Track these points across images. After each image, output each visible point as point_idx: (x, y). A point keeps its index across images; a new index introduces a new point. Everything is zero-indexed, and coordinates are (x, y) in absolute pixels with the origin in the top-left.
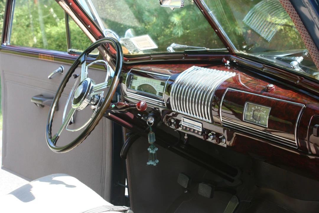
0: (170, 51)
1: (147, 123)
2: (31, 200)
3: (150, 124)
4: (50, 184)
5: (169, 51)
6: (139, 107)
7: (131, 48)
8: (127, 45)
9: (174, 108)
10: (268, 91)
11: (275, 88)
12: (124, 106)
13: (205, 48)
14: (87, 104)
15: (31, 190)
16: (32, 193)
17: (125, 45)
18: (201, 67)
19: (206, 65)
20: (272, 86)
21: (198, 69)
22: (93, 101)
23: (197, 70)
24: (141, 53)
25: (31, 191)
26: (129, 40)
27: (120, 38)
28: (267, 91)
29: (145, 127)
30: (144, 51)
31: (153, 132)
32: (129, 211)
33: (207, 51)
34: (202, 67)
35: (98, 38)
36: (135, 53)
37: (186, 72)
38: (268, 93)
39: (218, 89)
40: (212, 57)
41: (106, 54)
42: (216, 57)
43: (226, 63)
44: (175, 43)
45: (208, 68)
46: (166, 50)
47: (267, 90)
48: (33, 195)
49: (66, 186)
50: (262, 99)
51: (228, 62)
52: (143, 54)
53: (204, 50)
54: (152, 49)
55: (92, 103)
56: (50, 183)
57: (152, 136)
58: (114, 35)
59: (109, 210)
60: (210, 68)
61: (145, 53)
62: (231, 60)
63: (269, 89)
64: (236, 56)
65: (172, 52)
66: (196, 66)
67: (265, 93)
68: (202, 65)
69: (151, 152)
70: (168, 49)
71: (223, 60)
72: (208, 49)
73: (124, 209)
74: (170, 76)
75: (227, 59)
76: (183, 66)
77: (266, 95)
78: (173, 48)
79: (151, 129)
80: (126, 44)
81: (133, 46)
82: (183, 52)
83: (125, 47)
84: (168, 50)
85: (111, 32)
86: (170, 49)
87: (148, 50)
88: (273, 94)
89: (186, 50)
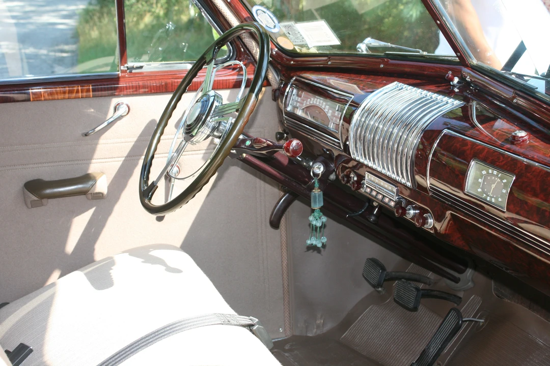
0: (362, 51)
1: (312, 174)
2: (107, 288)
3: (316, 175)
4: (143, 262)
5: (360, 50)
6: (289, 149)
7: (297, 41)
8: (291, 36)
9: (354, 154)
10: (515, 143)
11: (528, 138)
12: (265, 145)
13: (421, 51)
14: (206, 136)
15: (112, 269)
16: (111, 275)
17: (288, 35)
18: (408, 84)
19: (418, 81)
20: (522, 134)
21: (402, 89)
22: (217, 131)
23: (400, 90)
24: (313, 51)
25: (111, 271)
26: (294, 27)
27: (279, 22)
28: (512, 143)
29: (306, 179)
30: (319, 48)
31: (319, 190)
32: (257, 326)
33: (423, 56)
34: (410, 85)
35: (244, 20)
36: (304, 51)
37: (381, 92)
38: (514, 147)
39: (428, 129)
40: (429, 68)
41: (255, 49)
42: (437, 67)
43: (452, 80)
44: (372, 38)
45: (419, 88)
46: (356, 49)
47: (514, 140)
48: (112, 279)
49: (166, 270)
50: (502, 158)
51: (456, 80)
52: (317, 52)
53: (419, 54)
54: (331, 46)
55: (216, 133)
56: (143, 260)
57: (317, 196)
58: (270, 17)
59: (223, 323)
60: (422, 89)
61: (321, 52)
62: (462, 76)
63: (517, 141)
64: (471, 70)
65: (365, 52)
66: (400, 82)
67: (508, 146)
68: (411, 81)
69: (314, 223)
70: (358, 46)
71: (447, 75)
72: (425, 53)
73: (250, 322)
74: (353, 97)
75: (457, 73)
76: (379, 79)
77: (510, 150)
78: (367, 46)
79: (317, 185)
80: (290, 34)
81: (301, 38)
82: (383, 54)
83: (288, 39)
84: (358, 49)
85: (265, 12)
86: (362, 48)
87: (324, 46)
88: (522, 151)
89: (387, 52)
